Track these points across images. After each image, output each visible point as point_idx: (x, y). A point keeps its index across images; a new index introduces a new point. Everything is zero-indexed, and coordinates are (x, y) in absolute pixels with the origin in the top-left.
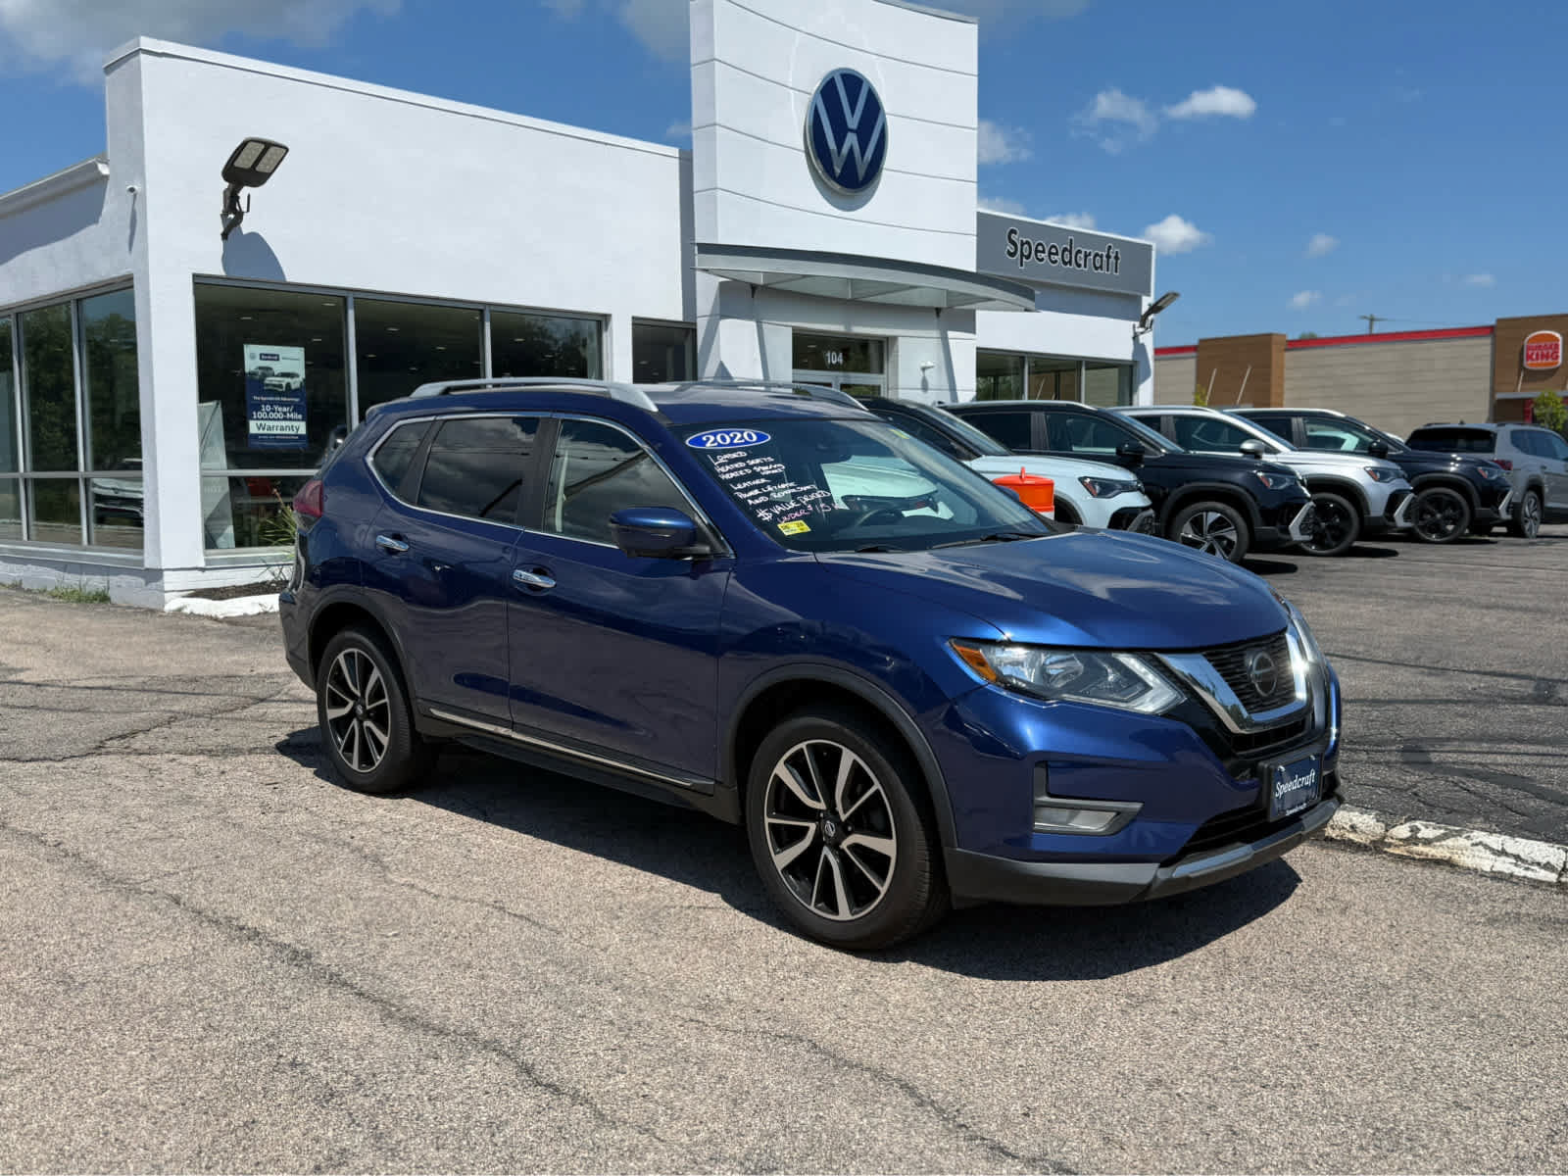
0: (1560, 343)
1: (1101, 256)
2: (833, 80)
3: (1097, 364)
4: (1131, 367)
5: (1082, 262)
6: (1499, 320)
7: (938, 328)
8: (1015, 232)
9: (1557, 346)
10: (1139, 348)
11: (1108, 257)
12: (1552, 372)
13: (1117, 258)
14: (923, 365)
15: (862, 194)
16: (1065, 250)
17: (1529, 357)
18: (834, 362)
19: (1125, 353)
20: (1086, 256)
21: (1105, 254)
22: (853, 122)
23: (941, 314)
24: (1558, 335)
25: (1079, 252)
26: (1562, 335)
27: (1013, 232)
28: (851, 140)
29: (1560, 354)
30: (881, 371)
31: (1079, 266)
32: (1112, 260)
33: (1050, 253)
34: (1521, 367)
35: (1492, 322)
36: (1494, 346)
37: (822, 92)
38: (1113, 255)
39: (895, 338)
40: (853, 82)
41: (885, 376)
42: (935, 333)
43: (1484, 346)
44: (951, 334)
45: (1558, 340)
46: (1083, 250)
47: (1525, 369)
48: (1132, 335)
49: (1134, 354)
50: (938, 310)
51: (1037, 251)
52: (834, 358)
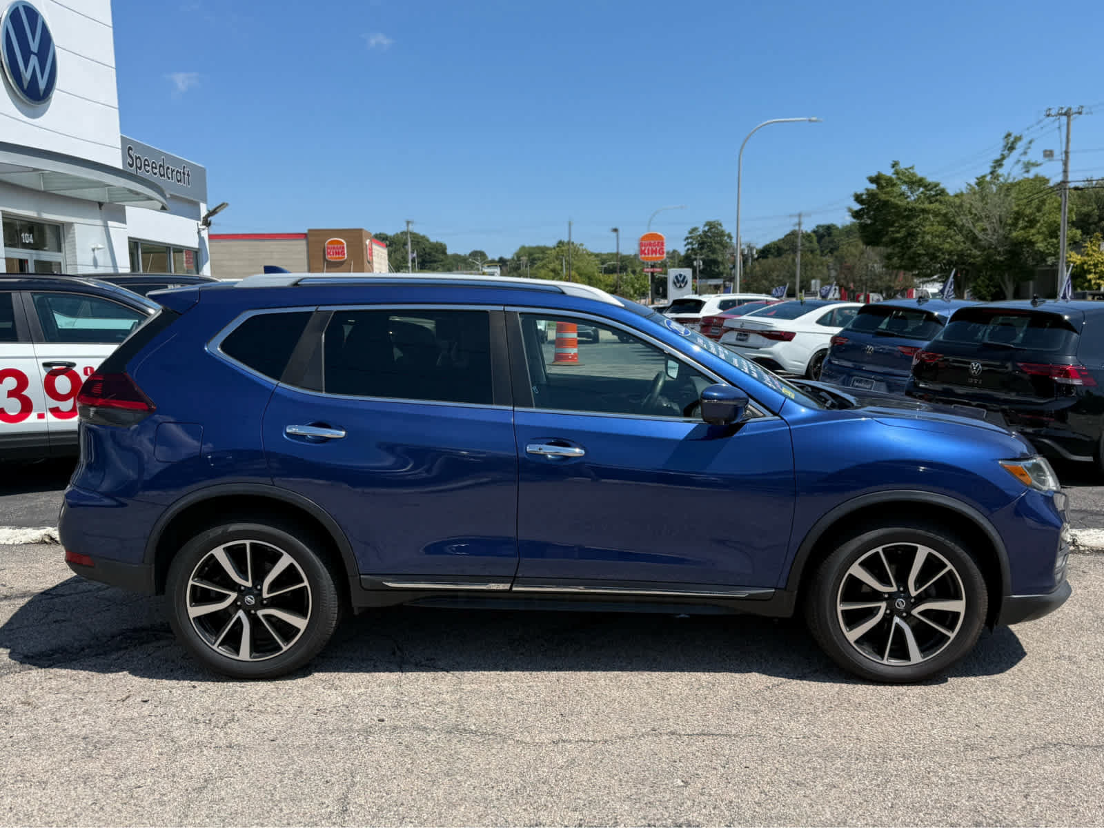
0: (345, 246)
1: (180, 173)
2: (17, 8)
3: (179, 250)
4: (196, 252)
5: (170, 176)
6: (310, 230)
7: (101, 219)
8: (132, 149)
9: (343, 248)
10: (201, 239)
11: (184, 173)
12: (341, 263)
13: (188, 175)
14: (93, 247)
15: (41, 106)
16: (160, 166)
17: (329, 253)
18: (27, 242)
19: (193, 243)
20: (172, 172)
21: (182, 171)
22: (34, 46)
23: (103, 207)
24: (343, 241)
25: (168, 168)
26: (346, 241)
27: (130, 149)
28: (34, 61)
29: (346, 252)
30: (60, 250)
31: (169, 178)
32: (186, 176)
33: (153, 167)
34: (324, 258)
35: (306, 232)
36: (308, 244)
37: (10, 17)
38: (186, 173)
39: (71, 224)
40: (32, 14)
41: (63, 254)
42: (99, 222)
43: (301, 245)
44: (110, 223)
45: (343, 244)
46: (170, 167)
47: (327, 261)
48: (197, 230)
49: (199, 243)
50: (100, 204)
51: (145, 165)
52: (27, 238)
